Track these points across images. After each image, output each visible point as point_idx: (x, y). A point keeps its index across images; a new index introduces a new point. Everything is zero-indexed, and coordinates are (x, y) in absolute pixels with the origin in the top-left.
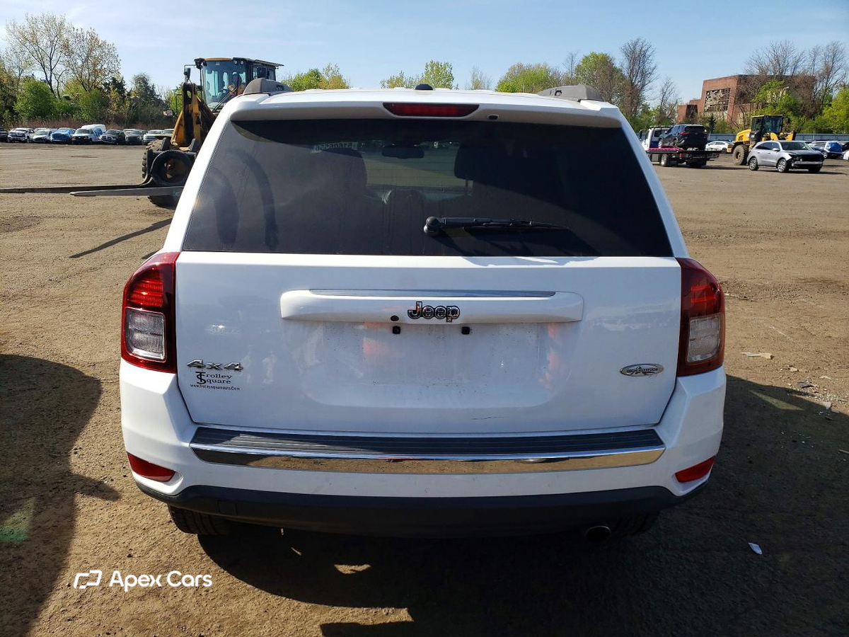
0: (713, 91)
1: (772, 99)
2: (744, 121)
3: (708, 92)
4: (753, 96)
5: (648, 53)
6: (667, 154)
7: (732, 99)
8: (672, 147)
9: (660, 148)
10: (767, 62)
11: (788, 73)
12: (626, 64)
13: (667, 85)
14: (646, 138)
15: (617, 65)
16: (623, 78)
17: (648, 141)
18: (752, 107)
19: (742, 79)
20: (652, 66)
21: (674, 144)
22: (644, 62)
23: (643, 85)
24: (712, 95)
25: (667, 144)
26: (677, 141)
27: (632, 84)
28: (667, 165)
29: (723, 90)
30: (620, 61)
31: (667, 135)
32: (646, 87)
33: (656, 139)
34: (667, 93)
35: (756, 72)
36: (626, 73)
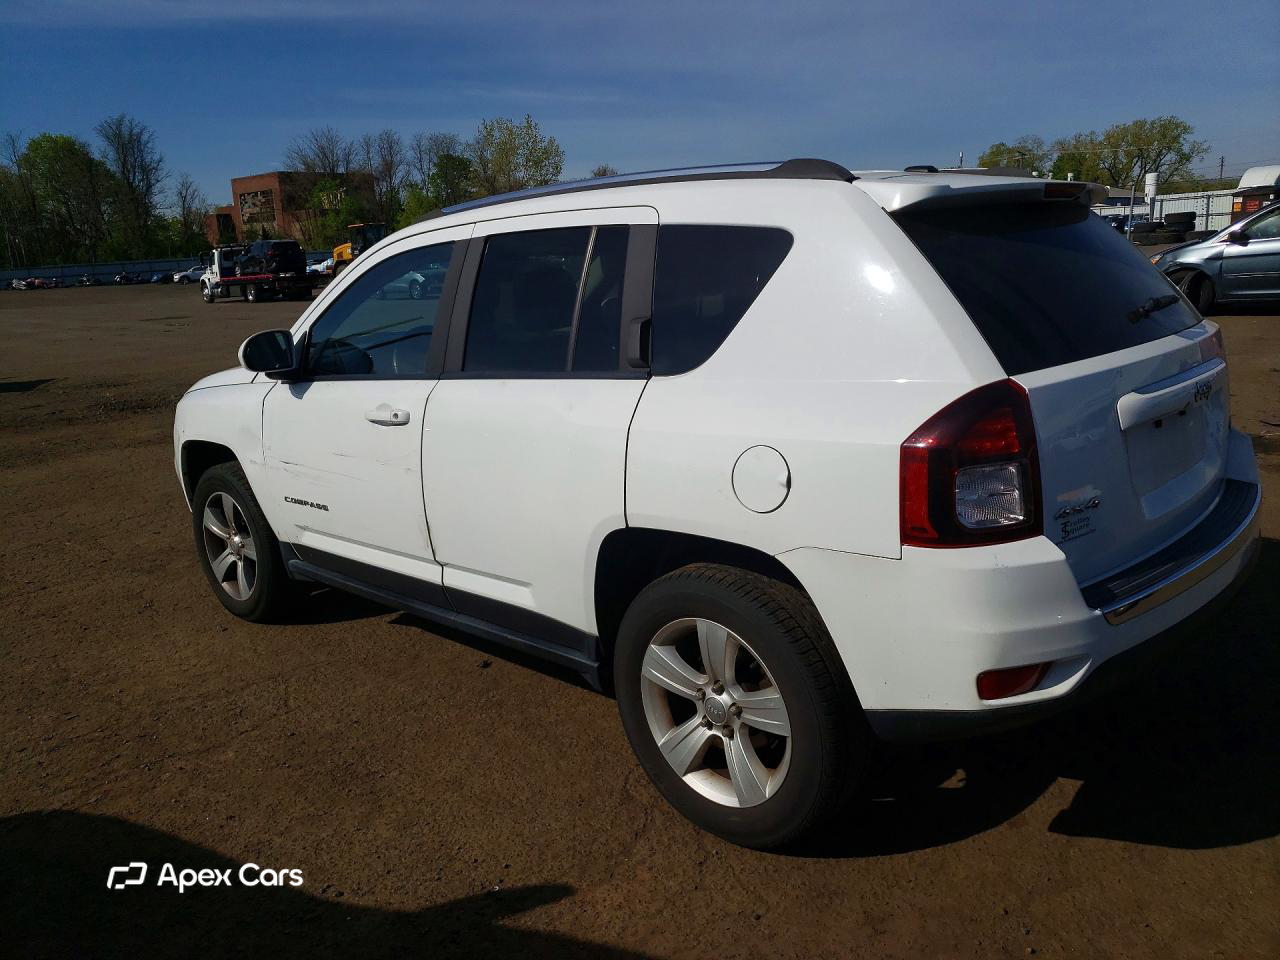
0: (249, 194)
1: (330, 203)
2: (303, 234)
3: (241, 196)
4: (307, 201)
5: (145, 137)
6: (255, 284)
7: (277, 205)
8: (258, 274)
9: (238, 276)
10: (312, 156)
11: (341, 170)
12: (112, 154)
13: (186, 185)
14: (212, 263)
15: (96, 156)
16: (110, 175)
17: (216, 268)
18: (308, 214)
19: (284, 177)
20: (156, 157)
21: (261, 269)
22: (141, 151)
23: (149, 186)
24: (249, 199)
25: (250, 270)
26: (264, 264)
27: (130, 185)
28: (258, 300)
29: (263, 193)
30: (99, 149)
31: (246, 257)
32: (155, 189)
33: (227, 264)
34: (188, 197)
35: (301, 168)
36: (112, 166)
